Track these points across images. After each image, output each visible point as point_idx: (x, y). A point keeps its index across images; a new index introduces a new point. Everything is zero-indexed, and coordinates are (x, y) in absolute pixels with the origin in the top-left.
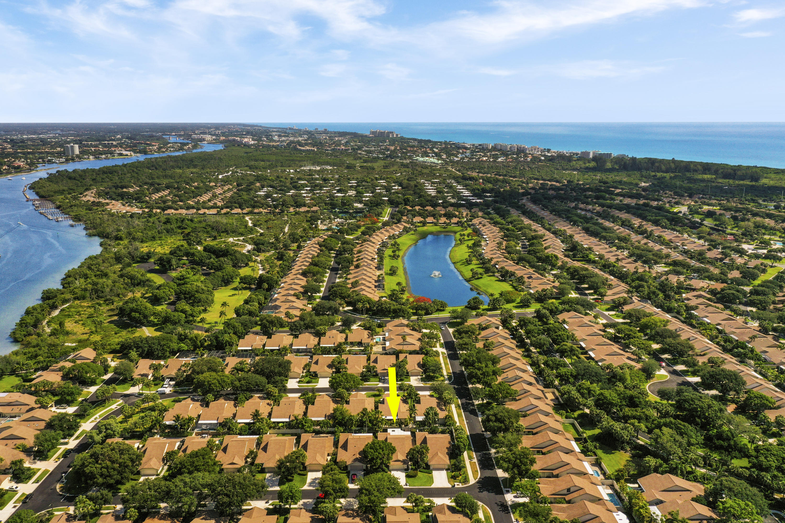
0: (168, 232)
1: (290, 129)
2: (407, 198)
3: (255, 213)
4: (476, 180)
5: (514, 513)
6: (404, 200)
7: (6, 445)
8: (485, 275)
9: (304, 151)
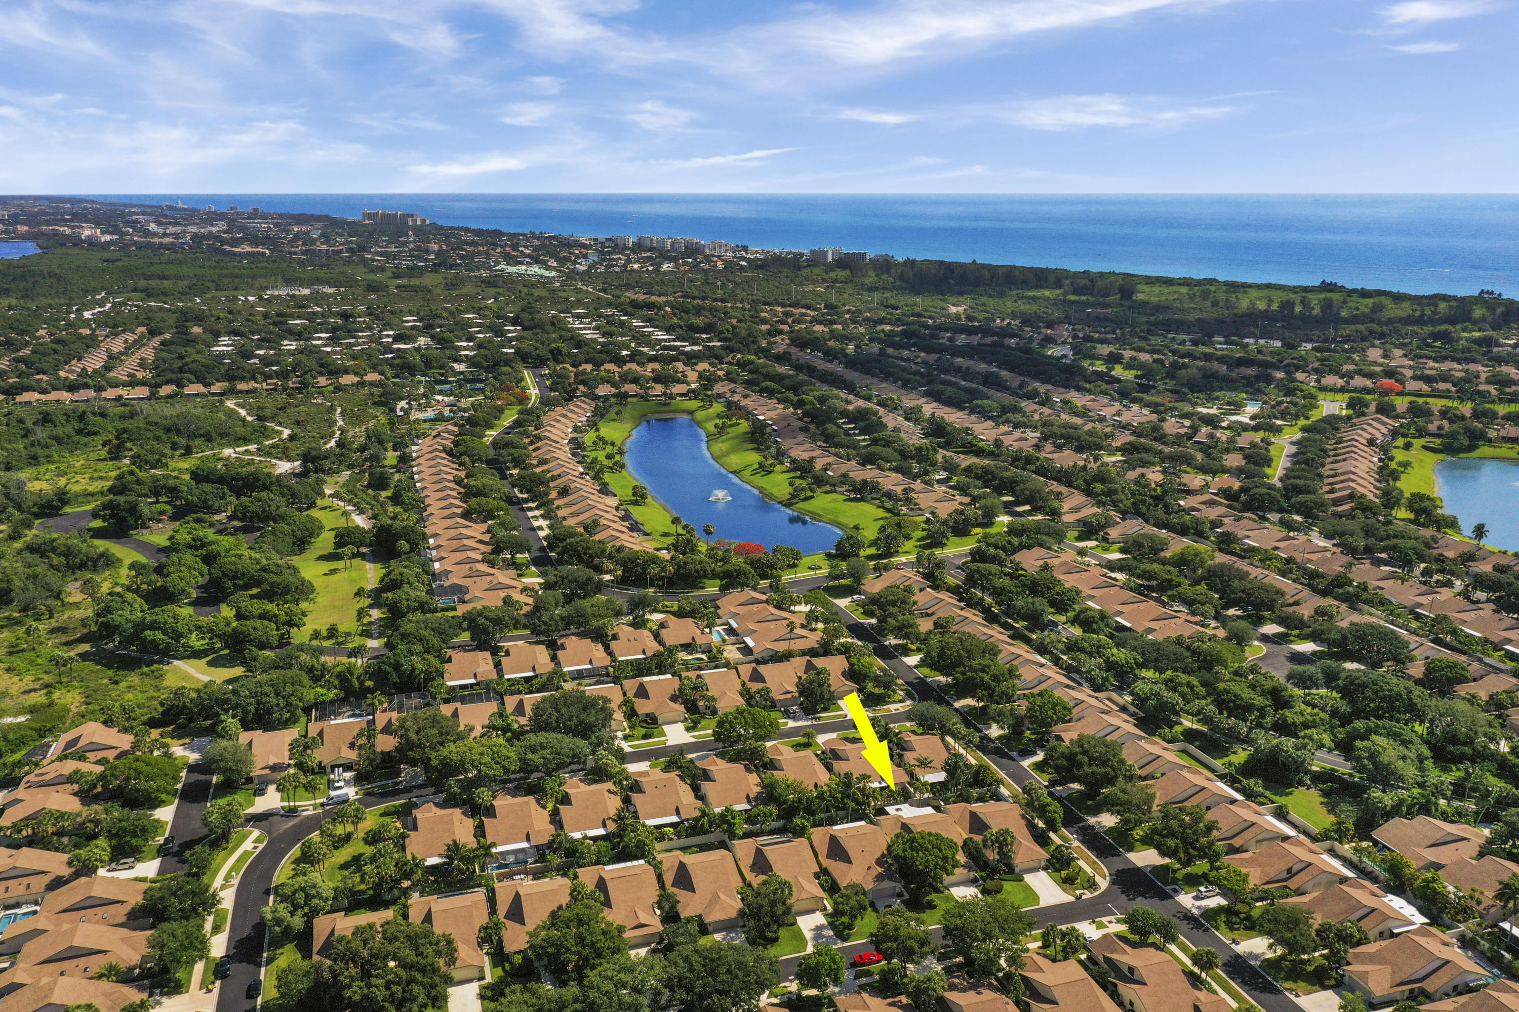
0: (59, 443)
1: (170, 208)
2: (558, 349)
3: (241, 392)
4: (660, 308)
5: (1217, 929)
6: (551, 352)
7: (62, 974)
8: (819, 491)
9: (242, 255)
